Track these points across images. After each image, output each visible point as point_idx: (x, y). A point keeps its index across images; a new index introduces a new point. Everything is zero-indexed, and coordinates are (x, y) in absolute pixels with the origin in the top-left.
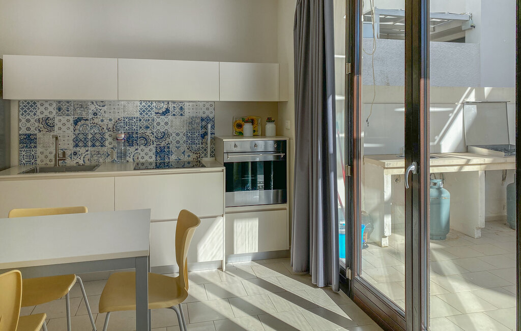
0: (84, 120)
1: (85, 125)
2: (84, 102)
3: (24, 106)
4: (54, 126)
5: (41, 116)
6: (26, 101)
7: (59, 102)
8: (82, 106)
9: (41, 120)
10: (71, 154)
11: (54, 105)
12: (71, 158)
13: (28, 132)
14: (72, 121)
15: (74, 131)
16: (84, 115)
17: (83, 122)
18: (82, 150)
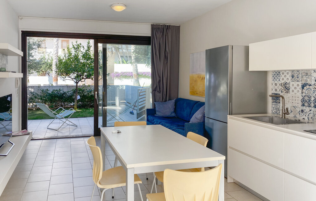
0: (308, 85)
1: (309, 90)
2: (309, 70)
3: (274, 75)
4: (289, 89)
5: (283, 82)
6: (275, 71)
7: (293, 71)
8: (307, 74)
9: (282, 84)
10: (300, 111)
11: (290, 74)
12: (300, 114)
13: (276, 92)
14: (300, 86)
15: (302, 93)
16: (309, 82)
17: (308, 86)
18: (307, 109)
